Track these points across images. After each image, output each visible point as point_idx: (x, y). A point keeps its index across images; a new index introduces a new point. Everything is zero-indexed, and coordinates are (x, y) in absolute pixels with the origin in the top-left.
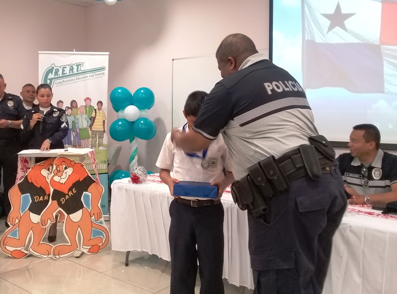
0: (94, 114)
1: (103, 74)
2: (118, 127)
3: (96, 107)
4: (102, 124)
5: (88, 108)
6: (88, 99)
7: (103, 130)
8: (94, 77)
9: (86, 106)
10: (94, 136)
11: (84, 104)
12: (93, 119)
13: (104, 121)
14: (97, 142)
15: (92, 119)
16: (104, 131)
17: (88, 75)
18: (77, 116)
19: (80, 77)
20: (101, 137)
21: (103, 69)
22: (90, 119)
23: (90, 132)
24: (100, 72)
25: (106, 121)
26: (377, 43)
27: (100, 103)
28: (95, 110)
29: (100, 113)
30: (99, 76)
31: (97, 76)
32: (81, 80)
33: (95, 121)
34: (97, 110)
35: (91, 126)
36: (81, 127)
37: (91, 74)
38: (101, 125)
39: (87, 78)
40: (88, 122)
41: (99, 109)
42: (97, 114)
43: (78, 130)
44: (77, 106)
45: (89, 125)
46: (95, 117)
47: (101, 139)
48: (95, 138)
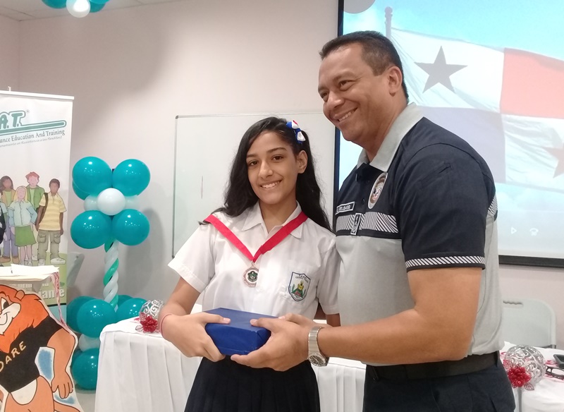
0: (45, 201)
1: (63, 132)
2: (88, 225)
3: (47, 190)
4: (58, 218)
5: (32, 192)
6: (32, 175)
7: (59, 229)
8: (46, 137)
9: (28, 188)
10: (42, 239)
11: (26, 184)
12: (41, 211)
13: (62, 214)
14: (49, 251)
15: (41, 209)
16: (62, 232)
17: (34, 133)
18: (13, 205)
19: (19, 135)
20: (56, 242)
21: (61, 124)
22: (37, 210)
23: (36, 233)
24: (56, 130)
25: (65, 215)
26: (497, 110)
27: (55, 183)
28: (46, 194)
29: (54, 199)
30: (53, 136)
31: (51, 137)
32: (20, 141)
33: (46, 213)
34: (49, 195)
35: (37, 223)
36: (18, 224)
37: (39, 132)
38: (57, 221)
39: (32, 139)
40: (31, 215)
41: (54, 193)
42: (49, 202)
43: (13, 230)
44: (12, 187)
45: (34, 220)
46: (45, 207)
47: (55, 245)
48: (45, 244)
